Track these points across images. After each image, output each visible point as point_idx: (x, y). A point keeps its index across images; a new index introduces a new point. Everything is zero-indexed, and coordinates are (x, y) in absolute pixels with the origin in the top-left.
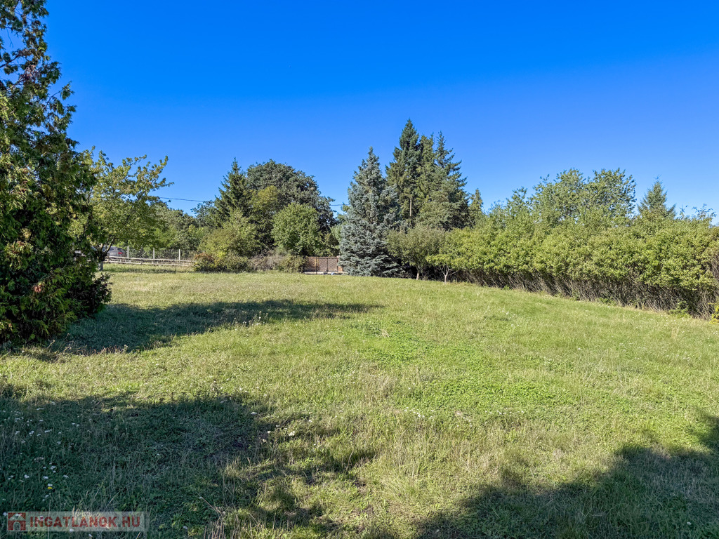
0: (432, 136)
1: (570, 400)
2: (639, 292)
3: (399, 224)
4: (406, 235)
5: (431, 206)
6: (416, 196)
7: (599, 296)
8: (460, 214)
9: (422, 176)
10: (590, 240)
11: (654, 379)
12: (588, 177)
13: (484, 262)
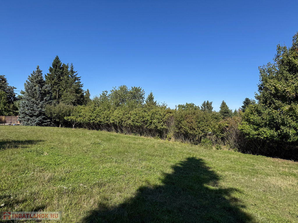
0: (68, 64)
1: (123, 173)
2: (145, 131)
3: (52, 102)
4: (55, 107)
5: (67, 95)
6: (60, 90)
7: (133, 133)
8: (80, 99)
9: (63, 81)
10: (130, 112)
11: (149, 162)
12: (129, 89)
13: (91, 120)
